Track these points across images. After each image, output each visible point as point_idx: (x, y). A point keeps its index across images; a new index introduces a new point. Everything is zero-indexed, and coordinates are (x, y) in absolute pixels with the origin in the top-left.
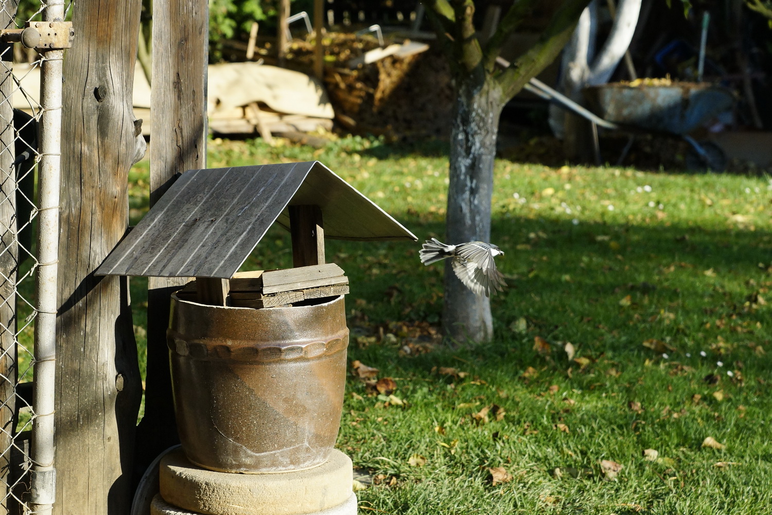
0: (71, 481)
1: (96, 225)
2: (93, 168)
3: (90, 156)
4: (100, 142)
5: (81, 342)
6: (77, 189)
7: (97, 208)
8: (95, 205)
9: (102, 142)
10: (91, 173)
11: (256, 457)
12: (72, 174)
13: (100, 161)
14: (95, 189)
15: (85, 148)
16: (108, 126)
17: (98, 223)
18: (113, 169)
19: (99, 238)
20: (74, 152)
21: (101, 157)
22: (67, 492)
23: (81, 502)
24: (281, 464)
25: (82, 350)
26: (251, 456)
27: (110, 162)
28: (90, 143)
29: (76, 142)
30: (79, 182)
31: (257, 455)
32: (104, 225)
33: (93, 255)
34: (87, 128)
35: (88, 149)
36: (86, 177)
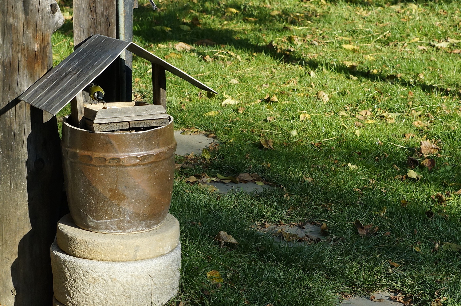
0: (7, 222)
1: (21, 68)
2: (19, 33)
3: (17, 26)
4: (24, 17)
5: (12, 139)
6: (9, 45)
7: (22, 58)
8: (21, 56)
9: (25, 17)
10: (18, 36)
11: (95, 222)
12: (6, 36)
13: (25, 29)
14: (20, 46)
15: (14, 21)
16: (28, 8)
17: (24, 67)
18: (33, 34)
19: (25, 76)
20: (7, 23)
21: (25, 27)
22: (5, 228)
23: (14, 235)
24: (111, 229)
25: (13, 143)
26: (93, 222)
27: (31, 30)
28: (17, 18)
29: (8, 17)
30: (10, 41)
31: (96, 221)
32: (28, 68)
33: (20, 86)
34: (15, 9)
35: (15, 21)
36: (14, 39)
